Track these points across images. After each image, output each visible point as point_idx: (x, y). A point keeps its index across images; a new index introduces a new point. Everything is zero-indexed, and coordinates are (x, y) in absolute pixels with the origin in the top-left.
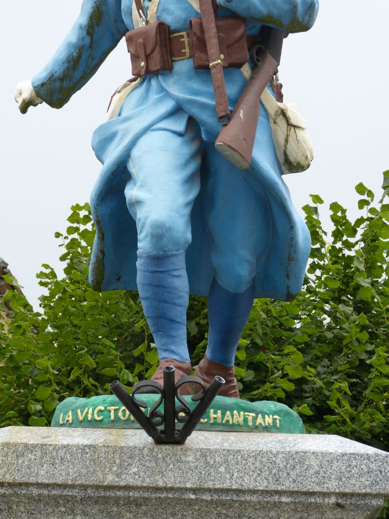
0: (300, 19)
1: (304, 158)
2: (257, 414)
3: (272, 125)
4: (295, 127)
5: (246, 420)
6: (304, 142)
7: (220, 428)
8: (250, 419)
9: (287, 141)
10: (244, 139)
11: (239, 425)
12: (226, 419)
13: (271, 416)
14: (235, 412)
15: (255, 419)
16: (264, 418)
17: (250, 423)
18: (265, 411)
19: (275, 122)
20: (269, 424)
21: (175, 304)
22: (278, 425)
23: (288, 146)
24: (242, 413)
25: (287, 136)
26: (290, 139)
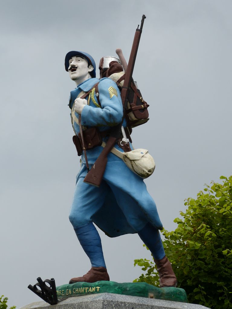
1: (143, 172)
2: (89, 288)
4: (134, 160)
5: (85, 291)
6: (140, 165)
7: (78, 295)
8: (86, 290)
10: (95, 176)
11: (83, 293)
13: (95, 288)
14: (82, 288)
15: (88, 290)
16: (92, 289)
17: (86, 291)
18: (92, 286)
20: (93, 291)
22: (98, 291)
23: (134, 168)
24: (84, 288)
25: (132, 165)
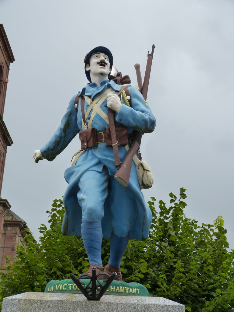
0: (149, 128)
1: (150, 183)
2: (130, 288)
3: (137, 170)
4: (146, 170)
5: (125, 290)
6: (150, 176)
7: (115, 294)
8: (127, 290)
9: (143, 176)
10: (126, 175)
11: (122, 292)
12: (117, 290)
13: (135, 289)
14: (121, 287)
15: (129, 290)
16: (133, 289)
17: (127, 292)
18: (133, 286)
19: (138, 168)
20: (135, 292)
21: (97, 242)
22: (138, 293)
23: (144, 178)
24: (124, 287)
25: (143, 174)
26: (144, 175)
